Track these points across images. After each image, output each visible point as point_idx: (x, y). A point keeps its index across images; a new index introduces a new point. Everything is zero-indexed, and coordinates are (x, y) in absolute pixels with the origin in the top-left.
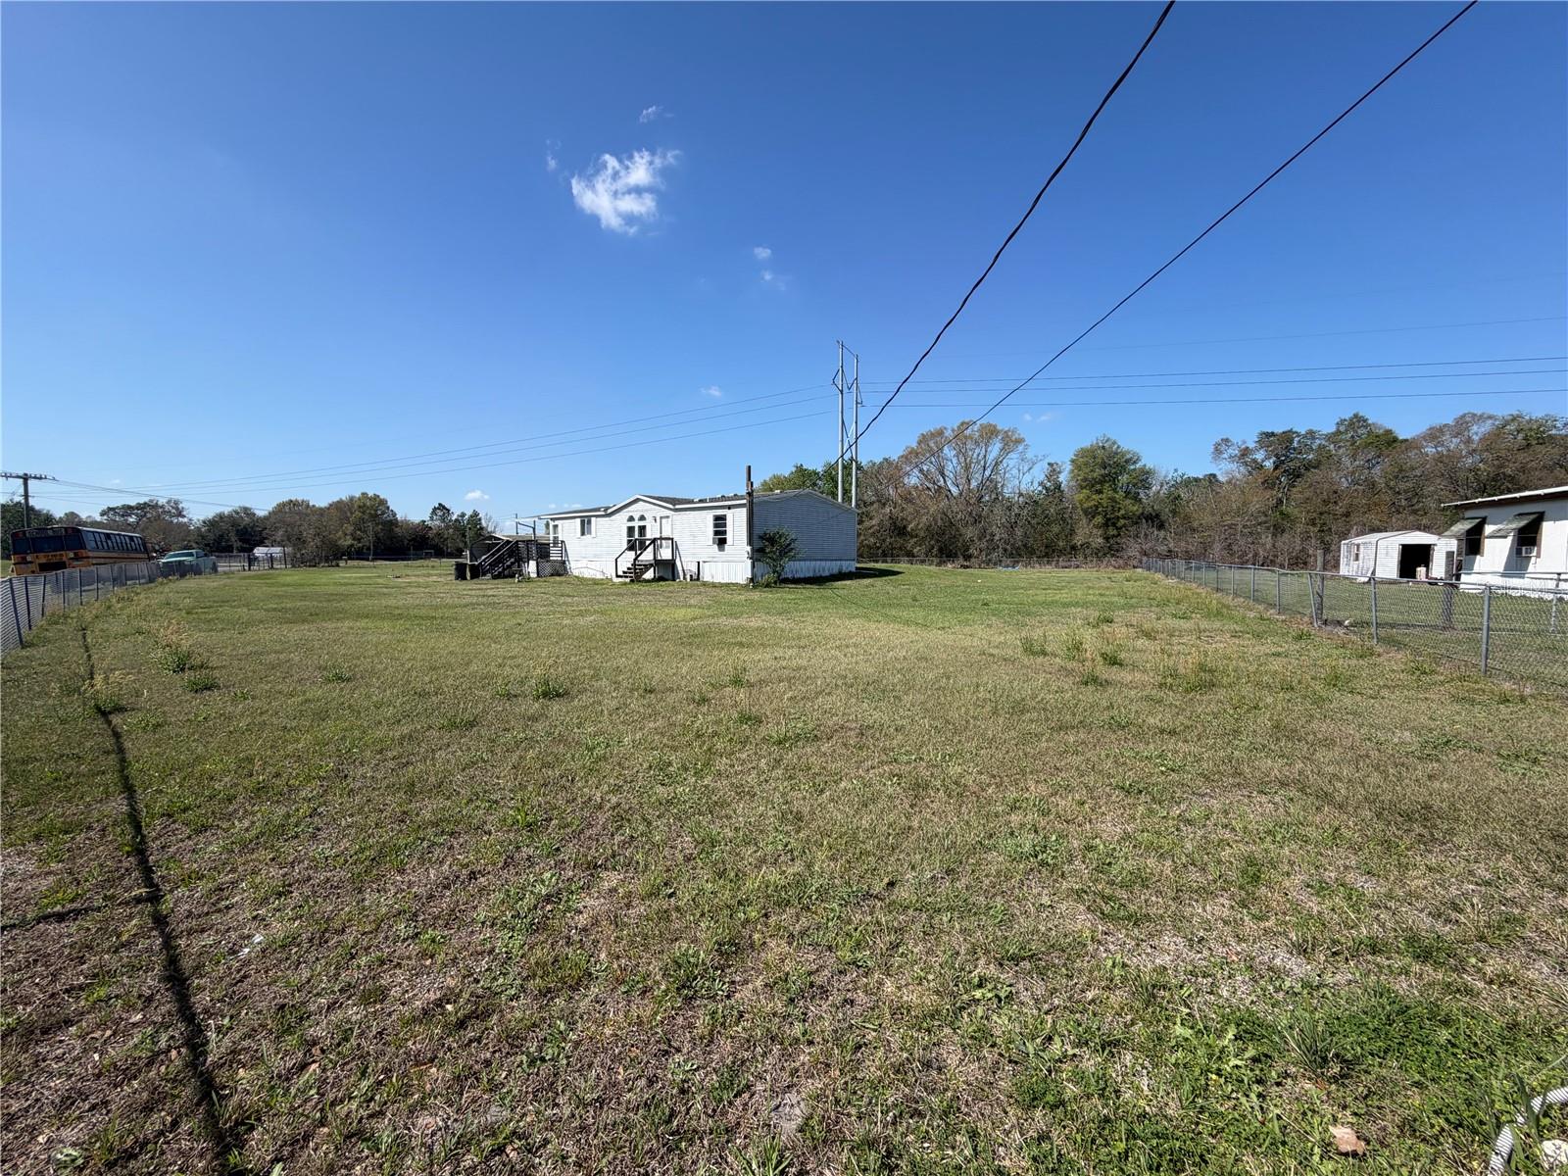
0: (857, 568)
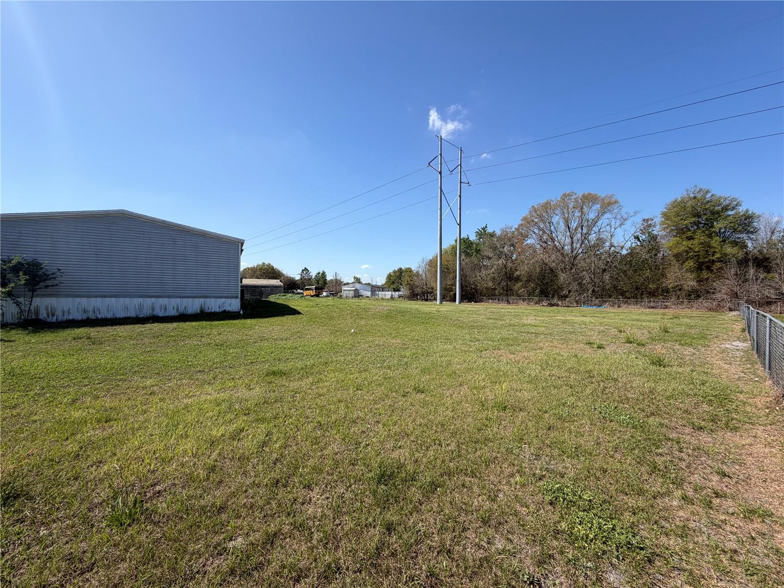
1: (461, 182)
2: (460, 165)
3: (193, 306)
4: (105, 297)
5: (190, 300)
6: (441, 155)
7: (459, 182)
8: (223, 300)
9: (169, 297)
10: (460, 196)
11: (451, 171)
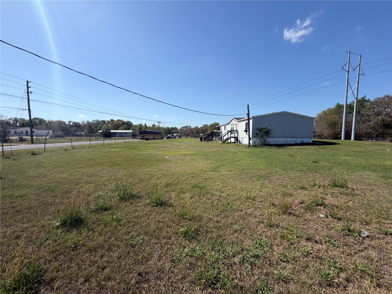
0: (313, 141)
1: (359, 74)
2: (360, 65)
3: (299, 141)
4: (279, 138)
5: (299, 139)
6: (349, 62)
7: (358, 74)
8: (308, 139)
9: (293, 138)
10: (358, 83)
11: (354, 69)
